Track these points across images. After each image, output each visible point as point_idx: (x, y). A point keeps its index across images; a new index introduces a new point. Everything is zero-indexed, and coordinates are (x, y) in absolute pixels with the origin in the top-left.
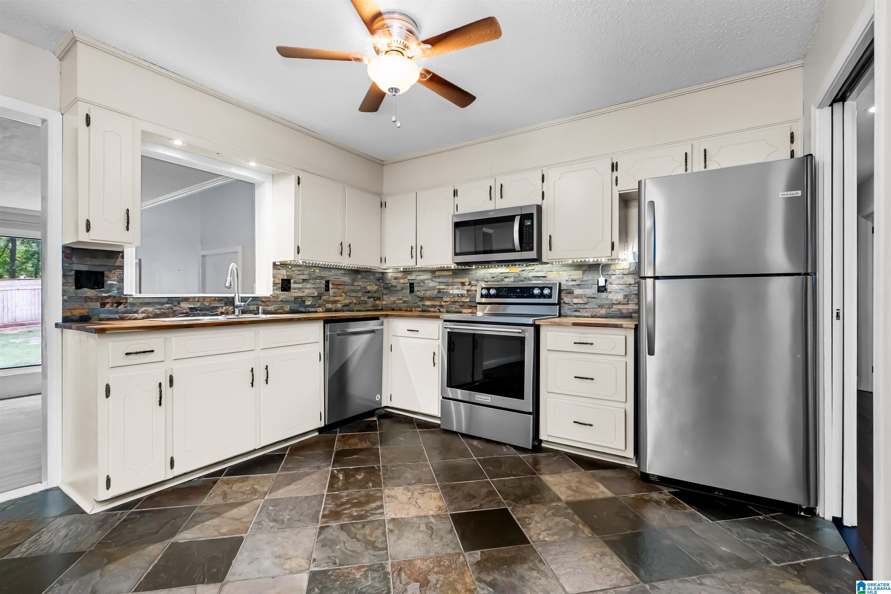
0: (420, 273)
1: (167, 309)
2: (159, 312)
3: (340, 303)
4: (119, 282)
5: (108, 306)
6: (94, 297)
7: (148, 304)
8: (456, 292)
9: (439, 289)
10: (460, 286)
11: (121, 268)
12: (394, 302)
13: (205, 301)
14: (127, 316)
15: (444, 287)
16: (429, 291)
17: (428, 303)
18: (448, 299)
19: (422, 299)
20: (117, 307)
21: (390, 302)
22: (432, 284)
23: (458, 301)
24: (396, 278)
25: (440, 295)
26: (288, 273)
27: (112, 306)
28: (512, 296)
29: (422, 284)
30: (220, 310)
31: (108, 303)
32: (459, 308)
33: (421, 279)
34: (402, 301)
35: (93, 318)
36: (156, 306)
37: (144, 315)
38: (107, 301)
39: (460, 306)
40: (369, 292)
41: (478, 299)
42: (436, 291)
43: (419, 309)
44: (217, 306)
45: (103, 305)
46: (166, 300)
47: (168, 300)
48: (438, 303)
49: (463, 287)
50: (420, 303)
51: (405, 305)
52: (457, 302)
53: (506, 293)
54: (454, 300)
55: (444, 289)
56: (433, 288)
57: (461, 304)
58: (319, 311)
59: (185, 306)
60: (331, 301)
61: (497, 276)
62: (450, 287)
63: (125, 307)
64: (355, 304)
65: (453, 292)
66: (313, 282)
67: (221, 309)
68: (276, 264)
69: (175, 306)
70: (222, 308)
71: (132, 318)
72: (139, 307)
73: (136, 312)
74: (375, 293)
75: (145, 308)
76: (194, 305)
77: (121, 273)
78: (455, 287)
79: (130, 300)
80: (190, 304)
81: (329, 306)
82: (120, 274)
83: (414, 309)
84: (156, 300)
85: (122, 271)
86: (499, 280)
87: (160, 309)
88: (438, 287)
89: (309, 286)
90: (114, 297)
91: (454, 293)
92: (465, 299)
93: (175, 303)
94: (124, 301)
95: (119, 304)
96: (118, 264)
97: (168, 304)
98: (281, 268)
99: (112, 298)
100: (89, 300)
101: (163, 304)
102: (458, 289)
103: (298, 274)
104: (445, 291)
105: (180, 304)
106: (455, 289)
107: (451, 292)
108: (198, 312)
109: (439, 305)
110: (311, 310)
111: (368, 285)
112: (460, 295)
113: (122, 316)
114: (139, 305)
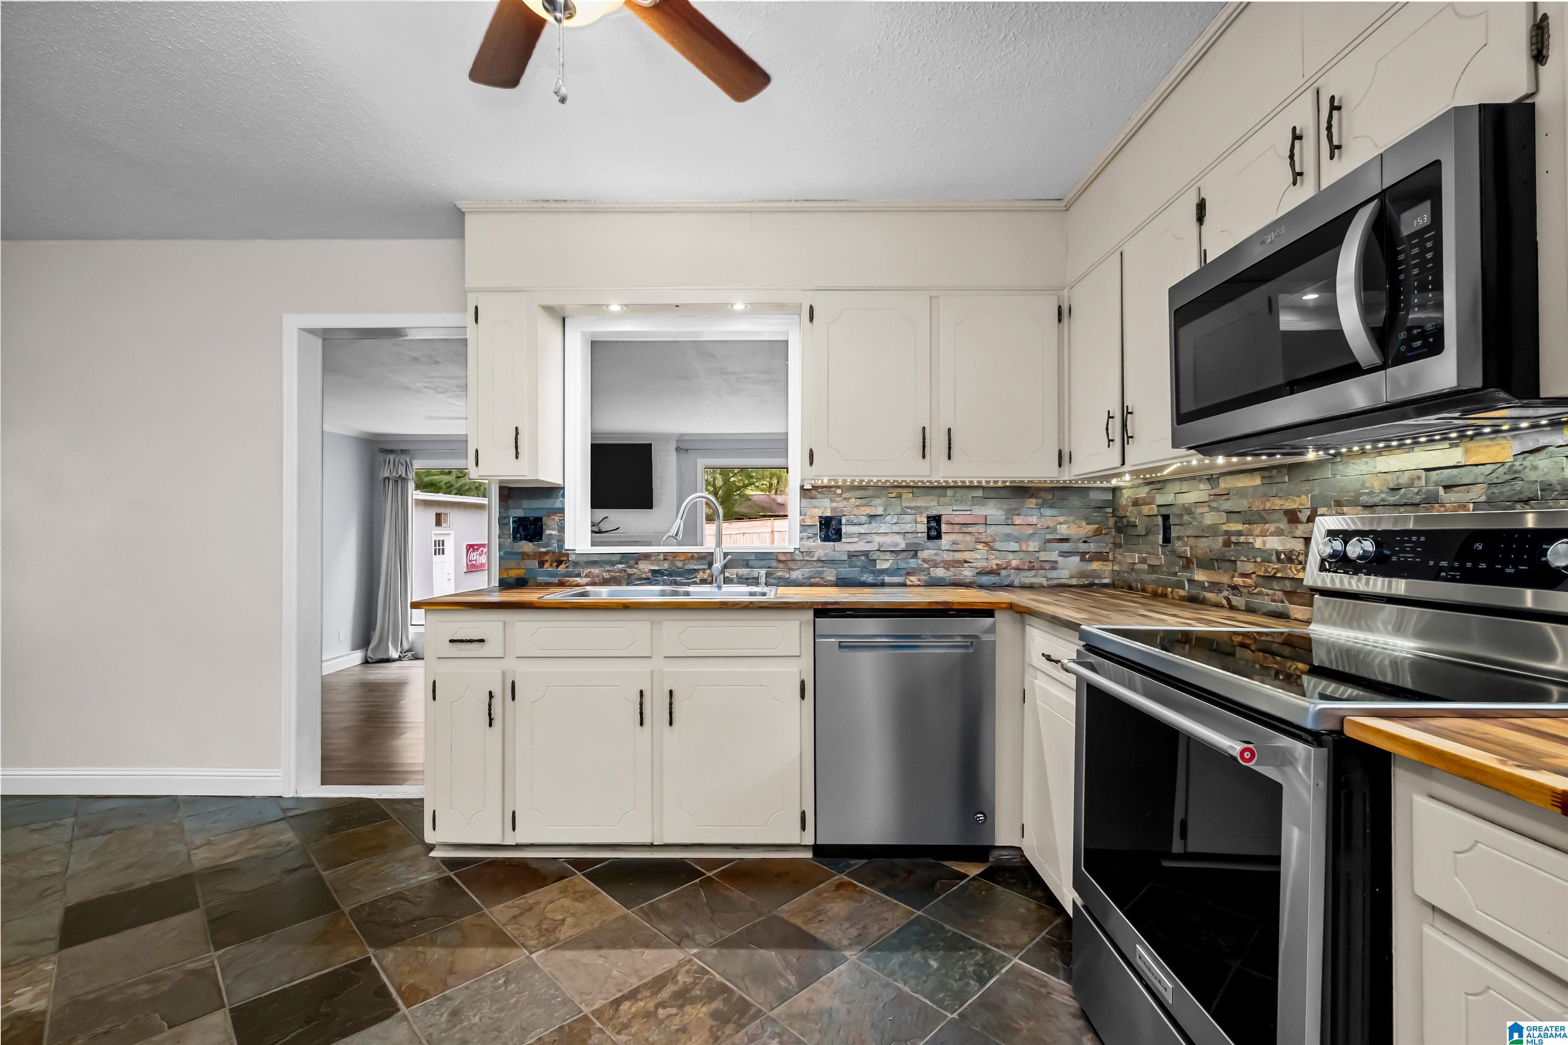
0: (1185, 486)
1: (619, 572)
2: (608, 577)
3: (970, 567)
4: (559, 531)
5: (547, 565)
6: (531, 553)
7: (594, 563)
8: (1274, 543)
9: (1228, 533)
10: (1283, 525)
11: (562, 511)
12: (1131, 567)
13: (677, 559)
14: (568, 581)
15: (1239, 527)
16: (1203, 540)
17: (1200, 576)
18: (1249, 568)
19: (1188, 564)
20: (557, 567)
22: (1210, 519)
23: (1279, 575)
24: (1136, 503)
25: (1230, 553)
26: (834, 505)
27: (551, 565)
28: (1442, 569)
29: (1186, 518)
30: (700, 575)
31: (547, 561)
32: (1282, 602)
33: (1183, 504)
34: (1146, 567)
35: (530, 582)
36: (605, 566)
37: (588, 579)
38: (546, 558)
39: (1286, 593)
40: (1066, 540)
41: (1312, 576)
42: (1220, 540)
43: (1182, 593)
44: (696, 568)
45: (542, 564)
46: (617, 558)
47: (622, 558)
48: (1225, 579)
49: (1293, 526)
50: (1183, 575)
51: (1154, 577)
52: (1273, 577)
53: (1417, 554)
54: (1266, 571)
55: (1239, 533)
56: (1213, 530)
57: (1288, 586)
58: (910, 583)
59: (645, 567)
60: (945, 562)
61: (1411, 485)
62: (1257, 529)
63: (567, 567)
64: (1018, 569)
65: (1264, 543)
66: (895, 520)
67: (701, 573)
68: (804, 488)
69: (631, 567)
70: (704, 572)
71: (573, 584)
72: (582, 567)
73: (578, 575)
74: (1085, 542)
75: (589, 570)
76: (658, 565)
77: (562, 518)
78: (1272, 527)
79: (572, 558)
80: (652, 564)
81: (940, 572)
82: (560, 520)
83: (1170, 589)
84: (605, 558)
85: (563, 515)
86: (1417, 499)
87: (609, 571)
88: (1225, 528)
89: (884, 528)
90: (554, 553)
91: (1268, 546)
92: (1298, 571)
93: (631, 562)
94: (565, 559)
95: (560, 563)
96: (558, 505)
97: (621, 563)
98: (819, 496)
99: (551, 554)
100: (526, 557)
101: (613, 564)
102: (1279, 533)
103: (857, 506)
104: (1242, 539)
105: (638, 564)
106: (1272, 535)
107: (1258, 543)
108: (666, 577)
109: (1229, 586)
110: (887, 579)
111: (1060, 523)
112: (1283, 556)
113: (562, 580)
114: (583, 564)
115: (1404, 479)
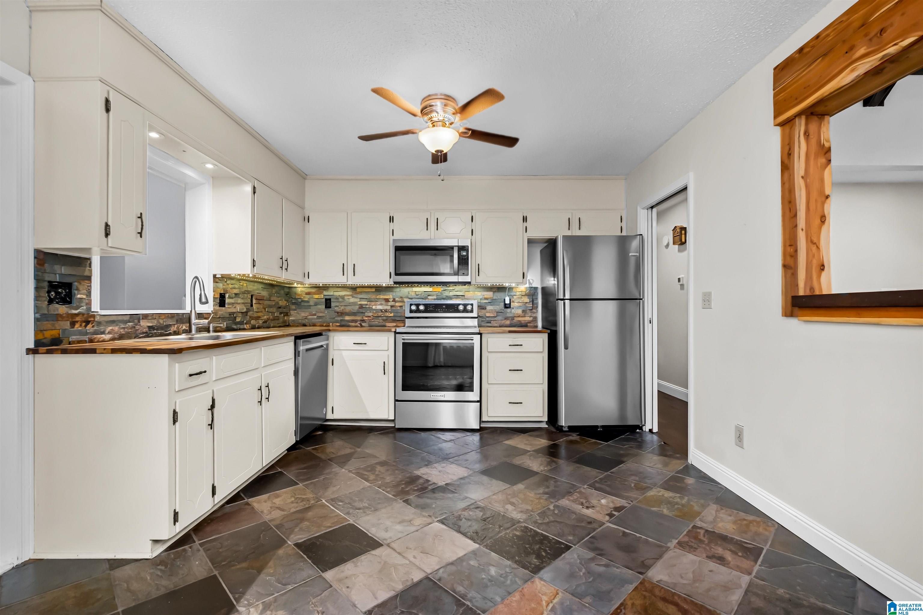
0: (339, 289)
1: (131, 328)
2: (124, 333)
3: (261, 319)
4: (87, 295)
5: (77, 326)
6: (64, 315)
7: (113, 322)
8: (380, 307)
9: (360, 304)
10: (383, 302)
11: (90, 278)
12: (305, 317)
13: (161, 318)
14: (97, 338)
15: (366, 303)
16: (349, 307)
17: (347, 318)
18: (370, 314)
19: (342, 314)
20: (86, 326)
21: (301, 318)
22: (352, 300)
23: (382, 316)
24: (307, 294)
25: (361, 310)
26: (224, 287)
27: (81, 325)
28: (439, 311)
29: (340, 300)
30: (173, 329)
31: (77, 322)
32: (383, 323)
33: (339, 295)
34: (316, 317)
35: (64, 341)
36: (120, 324)
37: (111, 336)
38: (78, 319)
39: (383, 320)
40: (280, 308)
41: (408, 314)
42: (358, 307)
43: (338, 324)
44: (171, 324)
45: (73, 324)
46: (127, 318)
47: (130, 318)
48: (359, 318)
49: (387, 303)
50: (339, 319)
51: (320, 320)
52: (380, 316)
53: (433, 308)
54: (378, 315)
55: (367, 305)
56: (354, 304)
57: (385, 318)
58: (247, 328)
59: (145, 324)
60: (255, 317)
61: (421, 294)
62: (373, 303)
63: (93, 327)
64: (272, 320)
65: (376, 307)
66: (243, 297)
67: (173, 327)
68: (217, 276)
69: (136, 324)
70: (174, 326)
71: (100, 340)
72: (105, 326)
73: (103, 333)
74: (284, 308)
75: (111, 328)
76: (152, 322)
77: (89, 285)
78: (379, 303)
79: (97, 318)
80: (148, 322)
81: (253, 322)
82: (88, 286)
83: (331, 324)
84: (120, 318)
85: (89, 282)
86: (423, 297)
87: (124, 328)
88: (359, 303)
89: (240, 301)
90: (83, 314)
91: (377, 308)
92: (389, 314)
93: (135, 321)
94: (92, 319)
95: (87, 322)
96: (87, 273)
97: (130, 322)
98: (219, 281)
99: (81, 315)
100: (60, 319)
101: (126, 322)
102: (381, 304)
103: (231, 288)
104: (367, 306)
105: (140, 322)
106: (379, 305)
107: (374, 307)
108: (155, 331)
109: (361, 320)
110: (242, 327)
111: (280, 300)
112: (383, 311)
113: (91, 337)
114: (105, 324)
115: (420, 293)
